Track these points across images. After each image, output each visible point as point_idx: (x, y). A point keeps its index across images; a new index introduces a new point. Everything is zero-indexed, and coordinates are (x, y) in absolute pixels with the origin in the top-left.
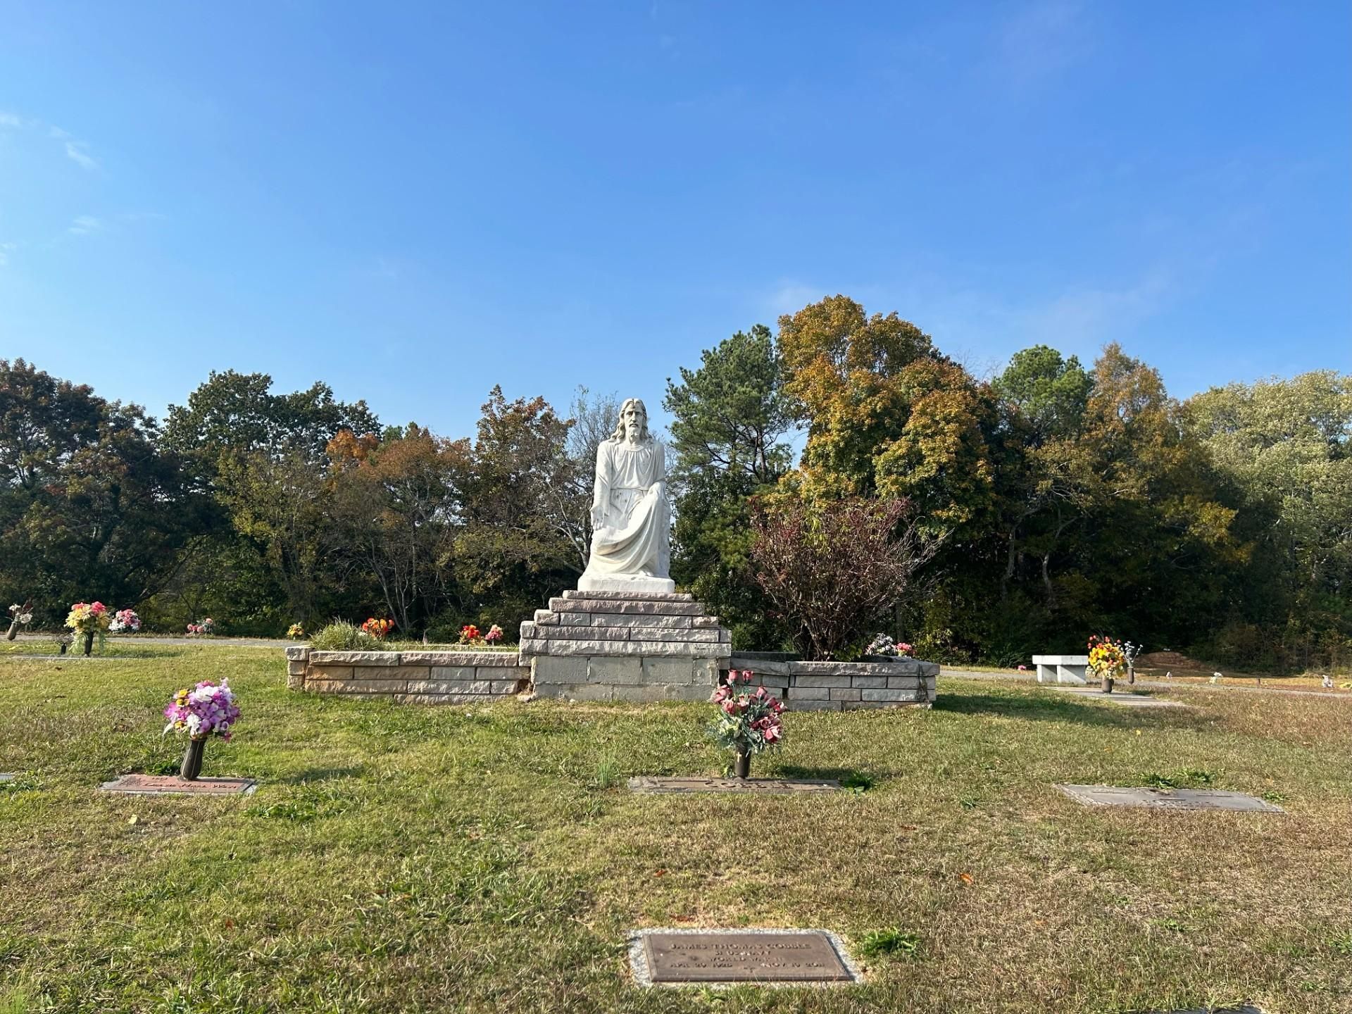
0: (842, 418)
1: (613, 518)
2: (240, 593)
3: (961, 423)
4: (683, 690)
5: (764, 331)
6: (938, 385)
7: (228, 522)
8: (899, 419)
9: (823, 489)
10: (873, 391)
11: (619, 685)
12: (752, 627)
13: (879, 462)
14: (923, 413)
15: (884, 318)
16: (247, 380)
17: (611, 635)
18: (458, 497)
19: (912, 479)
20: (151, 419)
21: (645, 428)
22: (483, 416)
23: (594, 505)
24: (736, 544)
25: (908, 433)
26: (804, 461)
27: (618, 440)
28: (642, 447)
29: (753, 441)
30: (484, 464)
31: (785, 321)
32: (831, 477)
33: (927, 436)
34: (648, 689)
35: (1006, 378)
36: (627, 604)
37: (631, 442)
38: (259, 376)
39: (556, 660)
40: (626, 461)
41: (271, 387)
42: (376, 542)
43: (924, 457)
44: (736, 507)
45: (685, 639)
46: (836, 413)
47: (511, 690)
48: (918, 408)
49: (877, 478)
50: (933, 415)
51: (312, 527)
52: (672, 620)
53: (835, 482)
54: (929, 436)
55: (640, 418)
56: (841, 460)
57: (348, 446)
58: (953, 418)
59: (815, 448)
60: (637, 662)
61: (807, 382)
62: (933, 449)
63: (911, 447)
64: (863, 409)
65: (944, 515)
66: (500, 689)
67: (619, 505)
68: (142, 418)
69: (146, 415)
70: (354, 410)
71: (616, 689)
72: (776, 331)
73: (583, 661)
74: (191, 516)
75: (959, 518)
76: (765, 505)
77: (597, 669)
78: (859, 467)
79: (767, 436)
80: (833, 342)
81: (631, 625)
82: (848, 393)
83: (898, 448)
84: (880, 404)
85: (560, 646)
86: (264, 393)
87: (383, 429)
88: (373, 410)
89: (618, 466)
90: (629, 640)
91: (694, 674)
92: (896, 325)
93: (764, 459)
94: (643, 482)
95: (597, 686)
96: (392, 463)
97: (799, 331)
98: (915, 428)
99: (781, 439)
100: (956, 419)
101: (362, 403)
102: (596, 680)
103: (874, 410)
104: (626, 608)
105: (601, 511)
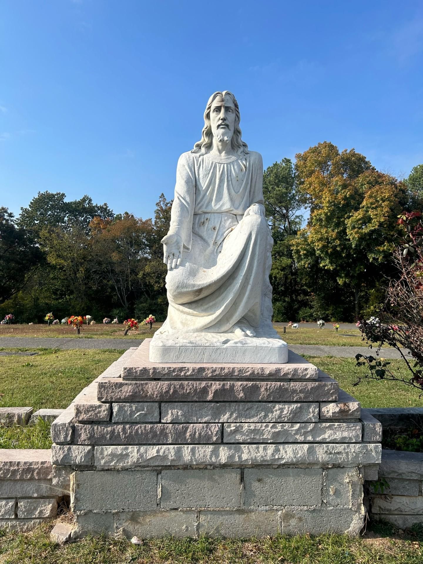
0: (329, 201)
1: (197, 251)
2: (57, 290)
3: (391, 201)
4: (308, 517)
5: (288, 161)
6: (377, 182)
7: (45, 259)
8: (358, 200)
9: (320, 236)
10: (345, 186)
11: (206, 512)
12: (284, 304)
13: (349, 222)
14: (370, 197)
15: (348, 152)
16: (53, 196)
17: (193, 435)
18: (148, 245)
19: (365, 230)
20: (11, 214)
21: (237, 132)
22: (157, 208)
23: (170, 233)
24: (276, 265)
25: (363, 207)
26: (310, 224)
27: (203, 150)
28: (233, 158)
29: (284, 215)
30: (158, 230)
31: (298, 156)
32: (324, 231)
33: (373, 208)
34: (253, 516)
35: (410, 179)
36: (216, 386)
37: (220, 152)
38: (59, 193)
39: (108, 477)
40: (214, 174)
41: (65, 198)
42: (112, 267)
43: (372, 219)
44: (276, 247)
45: (310, 438)
46: (326, 197)
47: (47, 513)
48: (368, 194)
49: (348, 230)
50: (375, 197)
51: (83, 260)
52: (288, 409)
53: (326, 233)
54: (374, 208)
55: (231, 116)
56: (328, 222)
57: (99, 224)
58: (387, 199)
59: (315, 216)
60: (235, 476)
61: (310, 184)
62: (376, 215)
63: (365, 214)
64: (340, 196)
65: (381, 249)
66: (30, 511)
67: (204, 234)
68: (7, 213)
69: (9, 212)
70: (102, 208)
71: (202, 517)
72: (294, 161)
73: (149, 477)
74: (30, 256)
75: (390, 250)
76: (290, 246)
77: (172, 487)
78: (338, 225)
79: (290, 212)
80: (322, 165)
81: (224, 418)
82: (332, 188)
83: (358, 215)
84: (348, 193)
85: (113, 455)
86: (63, 201)
87: (115, 216)
88: (110, 208)
89: (204, 184)
90: (221, 442)
91: (323, 492)
92: (354, 155)
93: (289, 223)
94: (237, 203)
95: (173, 513)
96: (116, 231)
97: (305, 161)
98: (367, 204)
99: (298, 213)
100: (388, 199)
101: (105, 204)
102: (171, 504)
103: (345, 196)
104: (216, 392)
105: (178, 243)
